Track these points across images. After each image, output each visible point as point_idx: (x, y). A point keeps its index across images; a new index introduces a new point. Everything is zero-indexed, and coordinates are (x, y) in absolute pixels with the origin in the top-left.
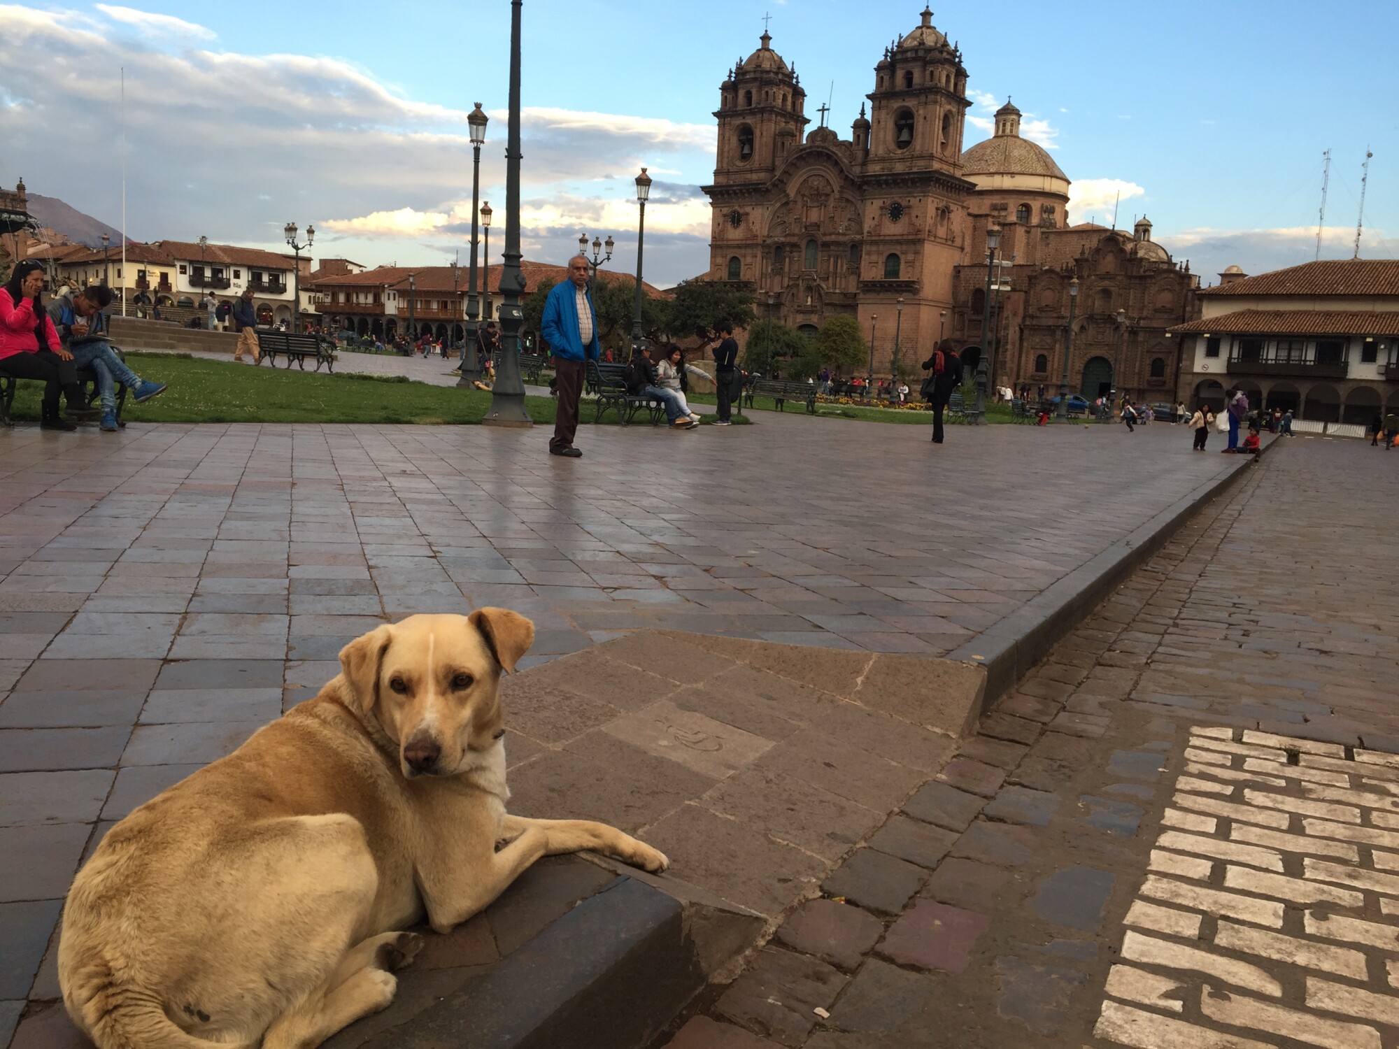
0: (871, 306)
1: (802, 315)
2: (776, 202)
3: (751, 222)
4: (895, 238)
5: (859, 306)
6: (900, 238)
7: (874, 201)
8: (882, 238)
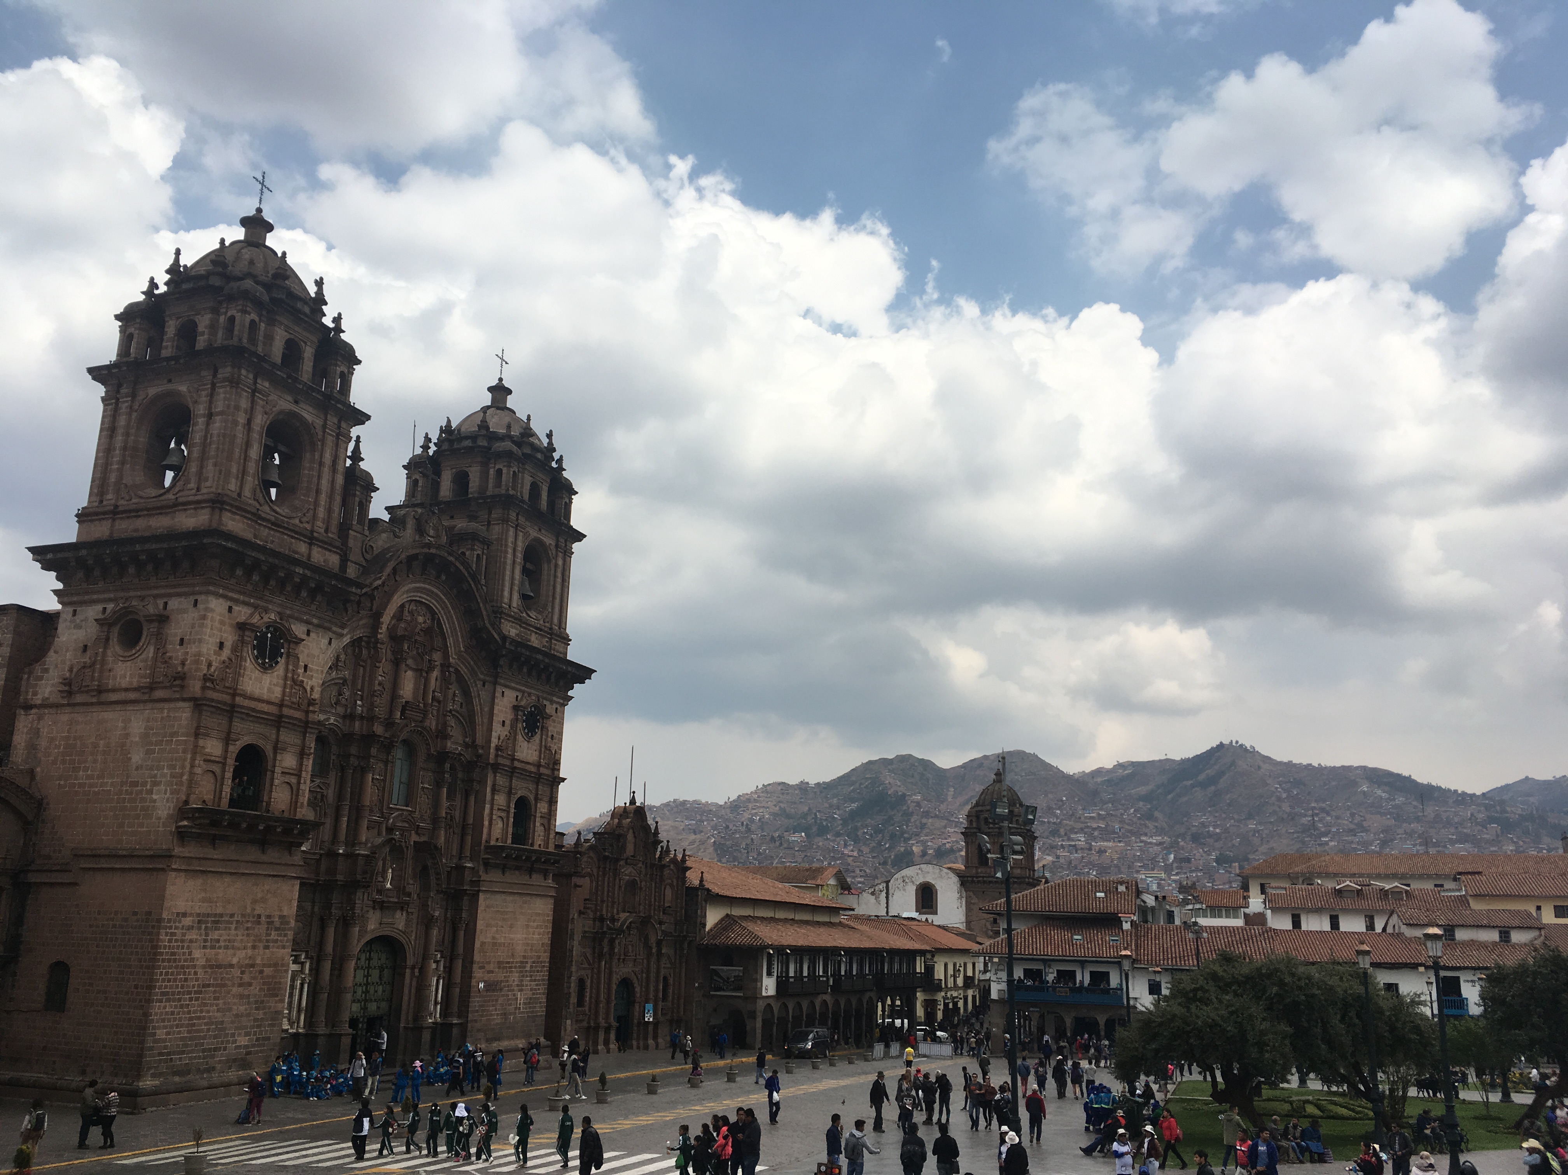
0: (498, 896)
1: (378, 913)
2: (347, 634)
3: (302, 664)
4: (528, 767)
5: (482, 896)
6: (533, 769)
7: (508, 692)
8: (516, 764)
